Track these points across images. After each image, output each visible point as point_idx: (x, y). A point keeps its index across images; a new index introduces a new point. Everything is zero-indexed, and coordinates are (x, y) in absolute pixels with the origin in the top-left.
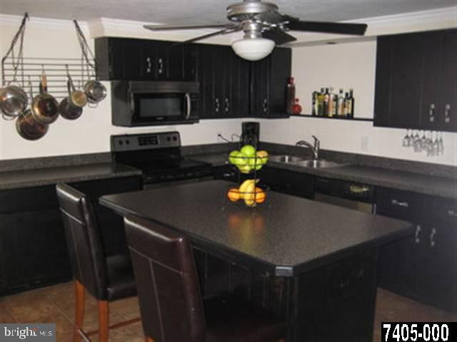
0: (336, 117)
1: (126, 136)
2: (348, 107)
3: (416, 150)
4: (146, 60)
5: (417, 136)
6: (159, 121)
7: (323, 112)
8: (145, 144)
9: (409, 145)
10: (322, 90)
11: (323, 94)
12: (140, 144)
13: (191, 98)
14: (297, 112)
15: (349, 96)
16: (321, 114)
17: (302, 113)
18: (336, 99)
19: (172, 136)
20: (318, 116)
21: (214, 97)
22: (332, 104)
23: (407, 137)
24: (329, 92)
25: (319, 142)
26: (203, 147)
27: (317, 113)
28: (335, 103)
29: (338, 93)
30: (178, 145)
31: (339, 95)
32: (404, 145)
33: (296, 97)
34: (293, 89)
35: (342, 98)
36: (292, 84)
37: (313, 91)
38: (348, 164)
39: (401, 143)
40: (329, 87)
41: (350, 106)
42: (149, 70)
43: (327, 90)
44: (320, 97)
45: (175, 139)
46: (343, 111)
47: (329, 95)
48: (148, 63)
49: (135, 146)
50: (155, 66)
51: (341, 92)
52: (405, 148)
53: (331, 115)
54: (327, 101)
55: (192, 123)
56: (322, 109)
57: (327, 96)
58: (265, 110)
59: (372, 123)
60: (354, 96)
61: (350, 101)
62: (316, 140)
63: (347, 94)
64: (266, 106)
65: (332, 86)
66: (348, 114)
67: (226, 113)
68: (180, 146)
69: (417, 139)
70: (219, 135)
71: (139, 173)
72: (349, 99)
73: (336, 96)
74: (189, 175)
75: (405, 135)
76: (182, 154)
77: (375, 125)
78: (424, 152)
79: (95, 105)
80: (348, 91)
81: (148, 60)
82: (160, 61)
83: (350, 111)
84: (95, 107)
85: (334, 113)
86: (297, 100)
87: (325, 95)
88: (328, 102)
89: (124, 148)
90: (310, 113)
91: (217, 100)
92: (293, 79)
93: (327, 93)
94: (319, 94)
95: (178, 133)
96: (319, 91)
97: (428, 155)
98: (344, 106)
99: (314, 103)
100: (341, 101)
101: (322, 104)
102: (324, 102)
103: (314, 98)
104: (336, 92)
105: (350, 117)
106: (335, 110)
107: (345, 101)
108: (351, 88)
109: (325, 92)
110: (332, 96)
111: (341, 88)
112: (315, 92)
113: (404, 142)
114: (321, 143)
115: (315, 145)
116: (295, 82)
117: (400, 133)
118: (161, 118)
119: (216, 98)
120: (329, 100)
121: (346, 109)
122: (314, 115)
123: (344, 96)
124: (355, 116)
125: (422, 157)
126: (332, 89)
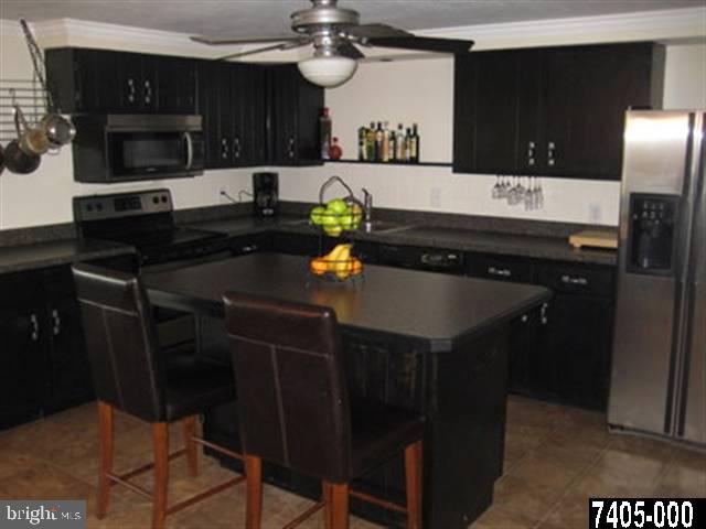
0: (394, 161)
1: (96, 197)
2: (411, 148)
3: (510, 203)
4: (127, 82)
5: (508, 184)
6: (151, 172)
7: (374, 156)
8: (124, 209)
9: (500, 197)
10: (372, 125)
11: (373, 130)
12: (117, 209)
13: (193, 138)
14: (336, 157)
15: (412, 133)
16: (373, 159)
17: (342, 158)
18: (393, 137)
19: (160, 195)
20: (368, 161)
21: (219, 137)
22: (388, 145)
23: (497, 186)
24: (383, 127)
25: (371, 199)
26: (201, 210)
27: (365, 157)
28: (392, 143)
29: (396, 129)
30: (169, 209)
31: (397, 132)
32: (494, 197)
33: (334, 135)
34: (328, 124)
35: (401, 135)
36: (327, 116)
37: (359, 127)
38: (414, 226)
39: (490, 194)
40: (381, 120)
41: (414, 145)
42: (131, 98)
43: (379, 125)
44: (369, 135)
45: (164, 199)
46: (403, 153)
47: (383, 131)
48: (130, 88)
49: (110, 213)
50: (140, 91)
51: (400, 127)
52: (497, 201)
53: (386, 159)
54: (379, 139)
55: (192, 176)
56: (374, 152)
57: (380, 134)
58: (292, 154)
59: (450, 169)
60: (419, 133)
61: (414, 140)
62: (367, 194)
63: (408, 131)
64: (292, 150)
65: (387, 119)
66: (411, 158)
67: (236, 159)
68: (172, 211)
69: (509, 189)
70: (223, 193)
71: (132, 250)
72: (411, 137)
73: (393, 133)
74: (199, 250)
75: (495, 184)
76: (175, 221)
77: (455, 171)
78: (522, 206)
79: (55, 151)
80: (411, 127)
81: (131, 83)
82: (147, 84)
83: (414, 154)
84: (56, 154)
85: (391, 157)
86: (335, 140)
87: (376, 132)
88: (382, 142)
89: (95, 215)
90: (356, 158)
91: (224, 142)
92: (327, 110)
93: (379, 128)
94: (368, 131)
95: (167, 191)
96: (368, 126)
97: (526, 209)
98: (405, 147)
99: (361, 144)
100: (400, 140)
101: (373, 144)
102: (376, 142)
103: (361, 137)
104: (393, 127)
105: (414, 161)
106: (392, 152)
107: (406, 139)
108: (416, 121)
109: (376, 127)
110: (387, 134)
111: (400, 121)
112: (363, 128)
113: (494, 193)
114: (374, 200)
115: (366, 201)
116: (330, 114)
117: (488, 181)
118: (152, 170)
119: (223, 137)
120: (383, 138)
121: (408, 151)
122: (361, 160)
123: (404, 132)
124: (421, 160)
125: (518, 211)
126: (387, 124)
